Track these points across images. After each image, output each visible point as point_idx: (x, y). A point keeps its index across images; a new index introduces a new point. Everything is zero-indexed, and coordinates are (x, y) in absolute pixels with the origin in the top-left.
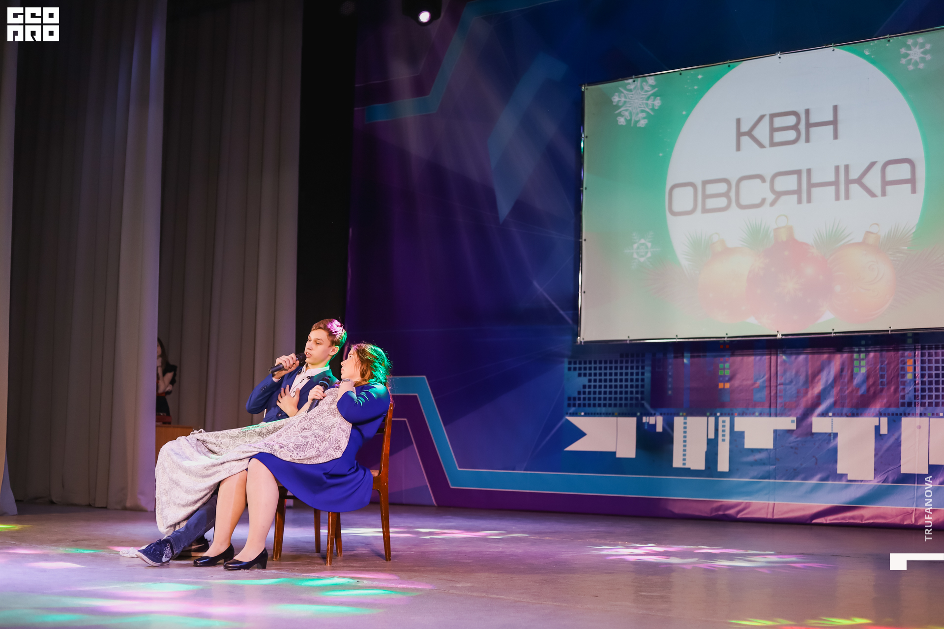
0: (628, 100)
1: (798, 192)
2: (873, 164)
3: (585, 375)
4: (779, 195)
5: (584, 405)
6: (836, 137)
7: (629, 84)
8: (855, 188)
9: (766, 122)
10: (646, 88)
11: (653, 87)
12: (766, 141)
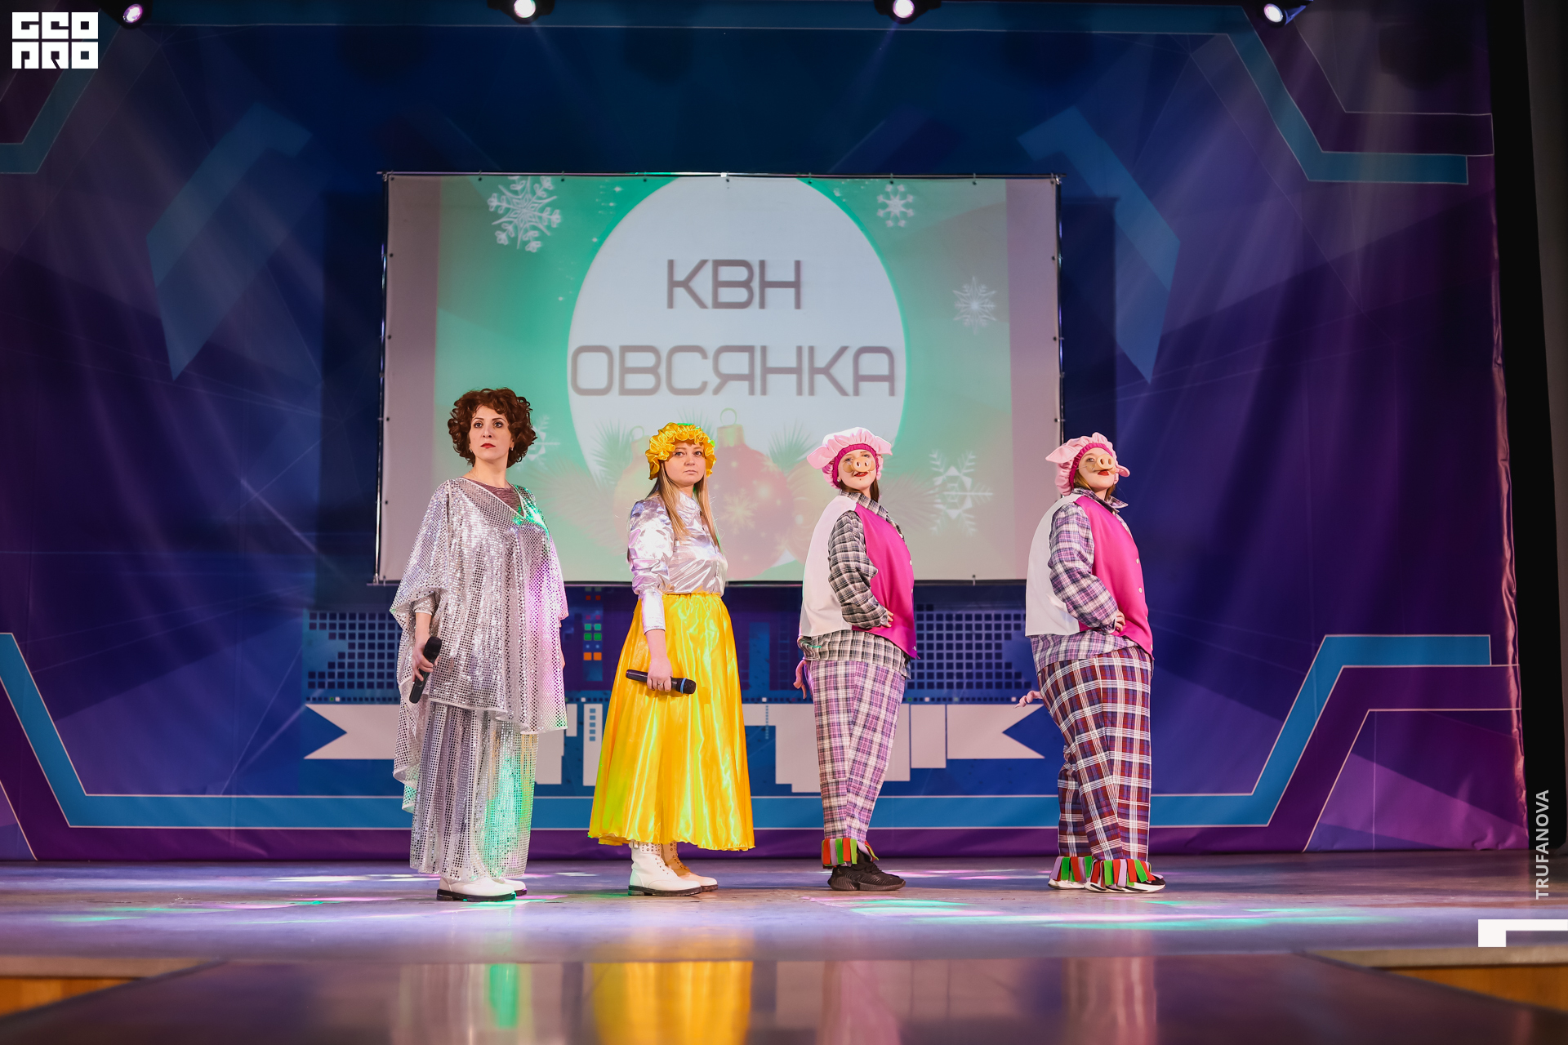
0: (511, 207)
1: (749, 378)
2: (843, 350)
3: (342, 636)
4: (726, 379)
5: (341, 685)
6: (798, 305)
7: (514, 182)
8: (821, 379)
9: (708, 270)
10: (540, 193)
11: (550, 193)
12: (708, 300)
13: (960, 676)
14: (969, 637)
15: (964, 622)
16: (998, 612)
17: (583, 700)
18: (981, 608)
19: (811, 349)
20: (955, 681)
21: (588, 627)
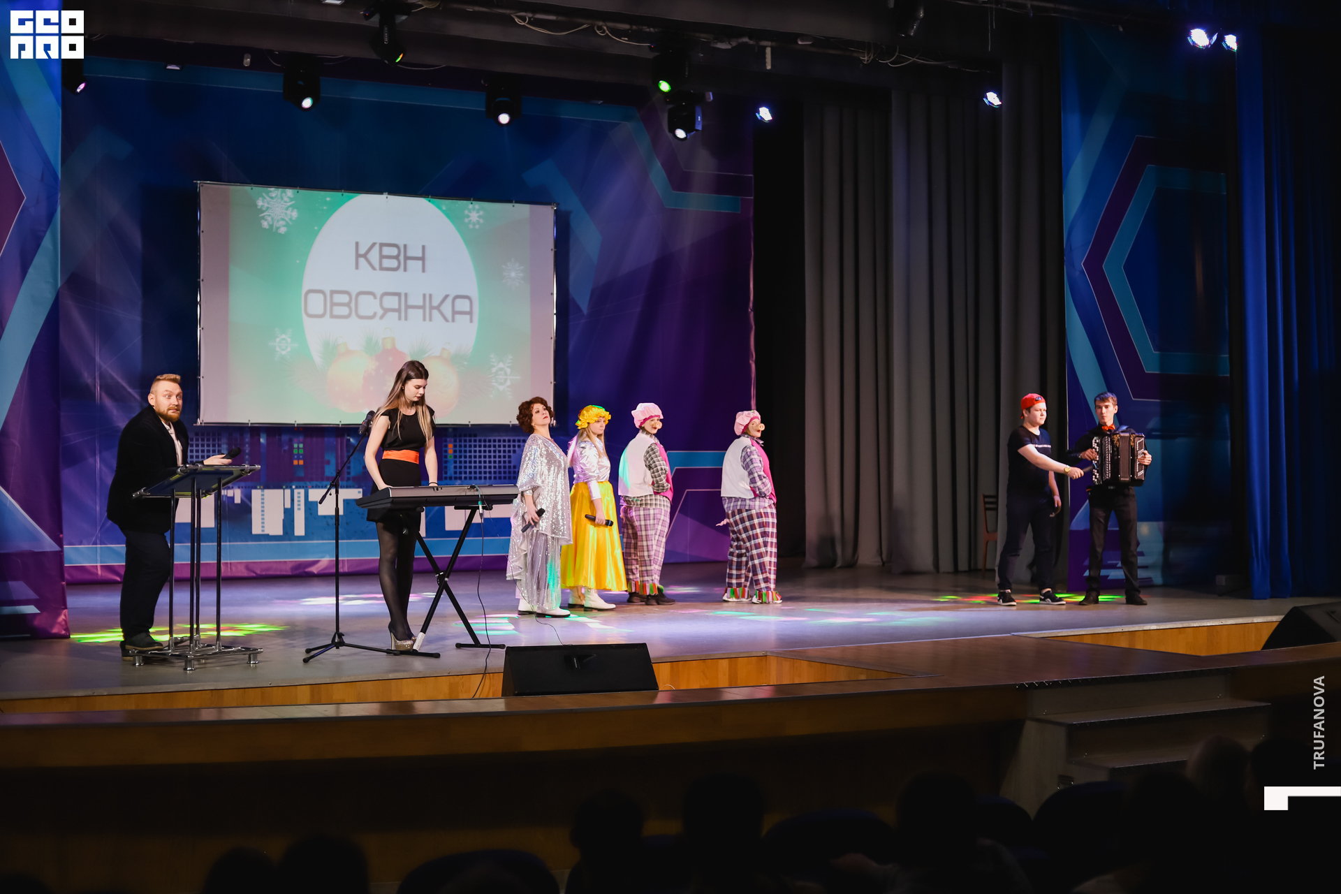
0: (269, 206)
1: (398, 310)
2: (446, 296)
4: (386, 311)
6: (424, 270)
7: (271, 192)
8: (435, 312)
9: (377, 248)
10: (286, 199)
11: (291, 199)
12: (377, 265)
13: (490, 473)
14: (495, 451)
15: (492, 444)
16: (509, 438)
17: (294, 487)
18: (500, 436)
19: (430, 296)
20: (488, 475)
21: (296, 446)
